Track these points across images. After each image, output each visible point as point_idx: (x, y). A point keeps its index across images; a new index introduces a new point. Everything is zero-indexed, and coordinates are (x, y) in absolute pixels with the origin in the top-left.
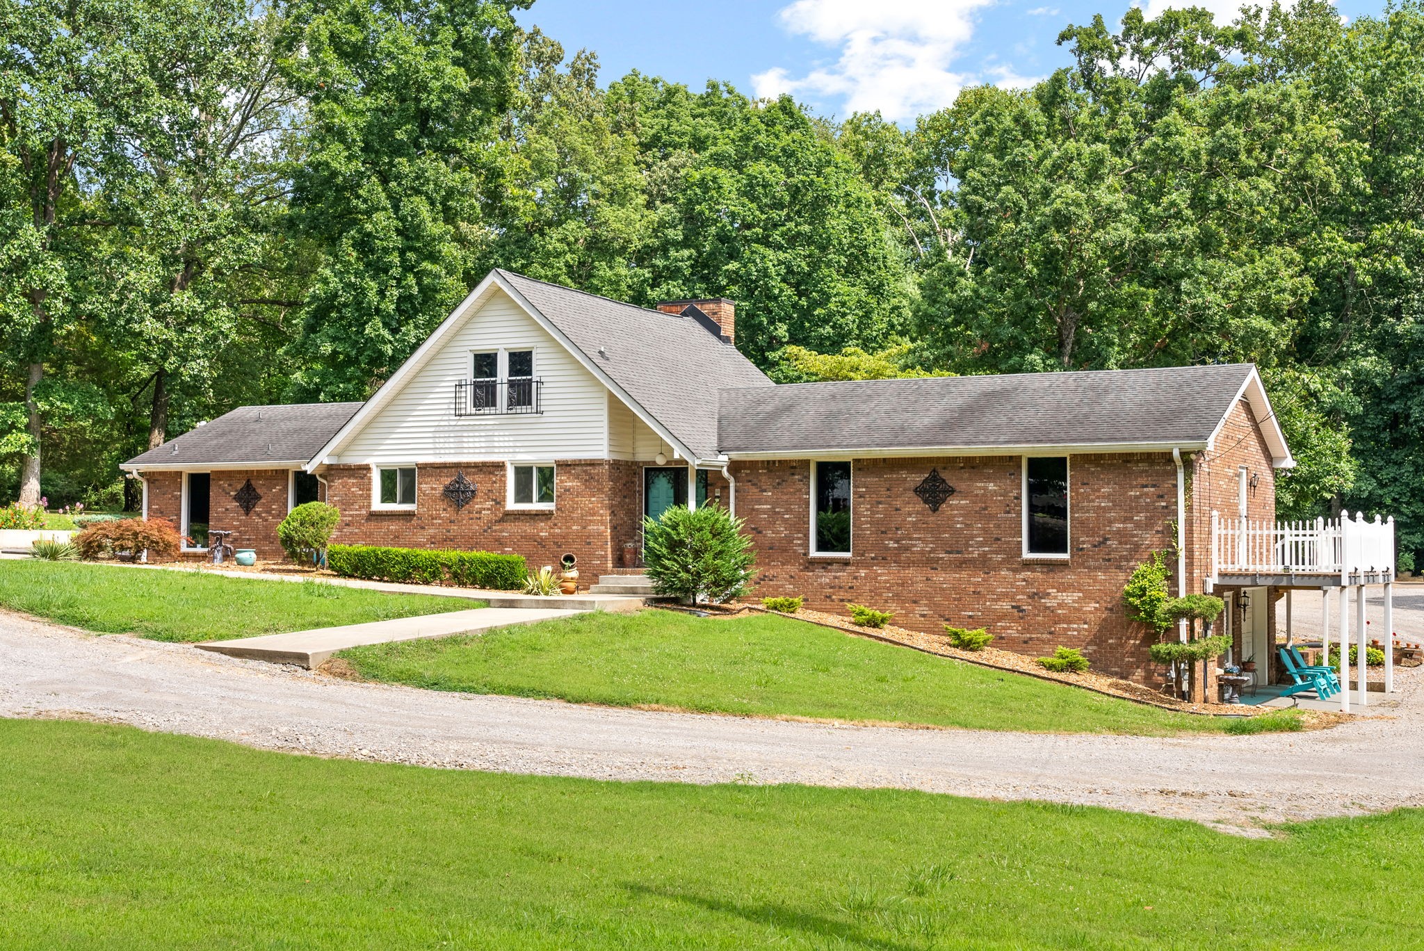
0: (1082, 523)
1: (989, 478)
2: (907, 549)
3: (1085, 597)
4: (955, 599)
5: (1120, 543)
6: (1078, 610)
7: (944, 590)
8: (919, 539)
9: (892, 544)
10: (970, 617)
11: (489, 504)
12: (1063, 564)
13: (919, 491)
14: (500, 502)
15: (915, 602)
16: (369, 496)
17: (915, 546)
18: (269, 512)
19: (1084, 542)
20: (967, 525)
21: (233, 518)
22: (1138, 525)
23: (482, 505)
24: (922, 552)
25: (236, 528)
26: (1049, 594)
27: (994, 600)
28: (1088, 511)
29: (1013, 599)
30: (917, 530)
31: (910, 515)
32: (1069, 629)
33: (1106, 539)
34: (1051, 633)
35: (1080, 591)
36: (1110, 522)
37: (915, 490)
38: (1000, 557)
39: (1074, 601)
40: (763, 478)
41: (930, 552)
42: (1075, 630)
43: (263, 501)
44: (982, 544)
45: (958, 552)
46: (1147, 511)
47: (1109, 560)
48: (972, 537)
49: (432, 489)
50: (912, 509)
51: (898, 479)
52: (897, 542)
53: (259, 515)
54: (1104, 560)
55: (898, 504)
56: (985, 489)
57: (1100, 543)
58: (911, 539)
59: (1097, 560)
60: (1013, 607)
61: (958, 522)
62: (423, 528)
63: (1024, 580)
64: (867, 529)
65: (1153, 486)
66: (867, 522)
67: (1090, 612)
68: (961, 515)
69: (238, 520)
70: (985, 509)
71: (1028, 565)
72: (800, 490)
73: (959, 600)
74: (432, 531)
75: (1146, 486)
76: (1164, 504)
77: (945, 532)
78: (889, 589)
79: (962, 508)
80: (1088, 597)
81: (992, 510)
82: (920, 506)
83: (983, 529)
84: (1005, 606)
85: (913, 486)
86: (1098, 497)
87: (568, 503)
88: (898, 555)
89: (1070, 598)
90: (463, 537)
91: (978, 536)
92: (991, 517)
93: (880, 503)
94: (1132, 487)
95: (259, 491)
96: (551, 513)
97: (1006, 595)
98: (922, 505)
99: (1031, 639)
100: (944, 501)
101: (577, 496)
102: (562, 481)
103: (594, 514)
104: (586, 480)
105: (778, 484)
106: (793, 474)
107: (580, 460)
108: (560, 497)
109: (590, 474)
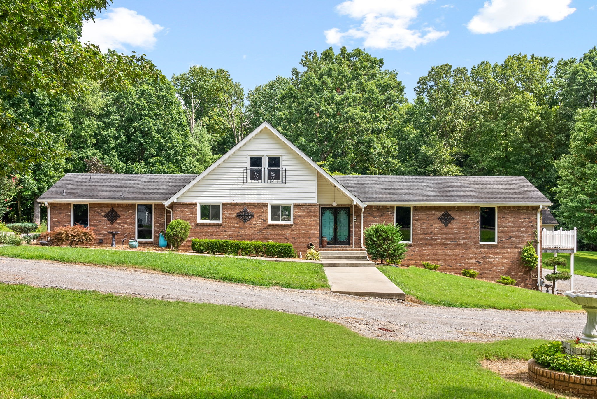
0: (502, 231)
1: (467, 215)
2: (435, 240)
3: (503, 258)
4: (454, 259)
5: (516, 238)
6: (500, 262)
7: (450, 255)
8: (440, 237)
9: (429, 239)
10: (460, 265)
11: (260, 221)
12: (495, 246)
13: (440, 219)
14: (265, 220)
15: (438, 260)
16: (196, 217)
17: (438, 239)
18: (125, 223)
19: (503, 238)
20: (458, 231)
21: (104, 226)
22: (522, 232)
23: (257, 222)
24: (441, 242)
25: (105, 230)
26: (490, 257)
27: (468, 259)
28: (504, 227)
29: (476, 259)
30: (439, 233)
31: (436, 227)
32: (497, 269)
33: (511, 237)
34: (490, 271)
35: (501, 255)
36: (513, 231)
37: (438, 219)
38: (471, 243)
39: (499, 259)
40: (375, 213)
41: (444, 242)
42: (499, 269)
43: (121, 218)
44: (464, 239)
45: (455, 242)
46: (526, 227)
47: (512, 244)
48: (461, 236)
49: (230, 214)
50: (437, 225)
51: (431, 214)
52: (431, 238)
53: (119, 224)
54: (510, 244)
55: (432, 223)
56: (466, 218)
57: (509, 239)
58: (437, 237)
59: (508, 245)
60: (476, 262)
61: (455, 231)
62: (225, 231)
63: (481, 252)
64: (418, 233)
65: (528, 218)
66: (419, 230)
67: (505, 263)
68: (456, 228)
69: (106, 226)
70: (466, 225)
71: (482, 246)
72: (391, 217)
73: (456, 259)
74: (230, 232)
75: (526, 218)
76: (532, 225)
77: (450, 234)
78: (428, 256)
79: (457, 225)
80: (504, 258)
81: (469, 226)
82: (440, 224)
83: (465, 233)
84: (474, 261)
85: (437, 217)
86: (508, 222)
87: (299, 221)
88: (431, 243)
89: (498, 258)
90: (246, 235)
91: (463, 235)
92: (468, 229)
93: (424, 223)
94: (520, 219)
95: (119, 213)
96: (291, 225)
97: (474, 257)
98: (441, 224)
99: (483, 273)
100: (450, 222)
101: (304, 218)
102: (296, 212)
103: (312, 226)
104: (308, 212)
105: (382, 215)
106: (388, 211)
107: (306, 204)
108: (294, 219)
109: (310, 210)
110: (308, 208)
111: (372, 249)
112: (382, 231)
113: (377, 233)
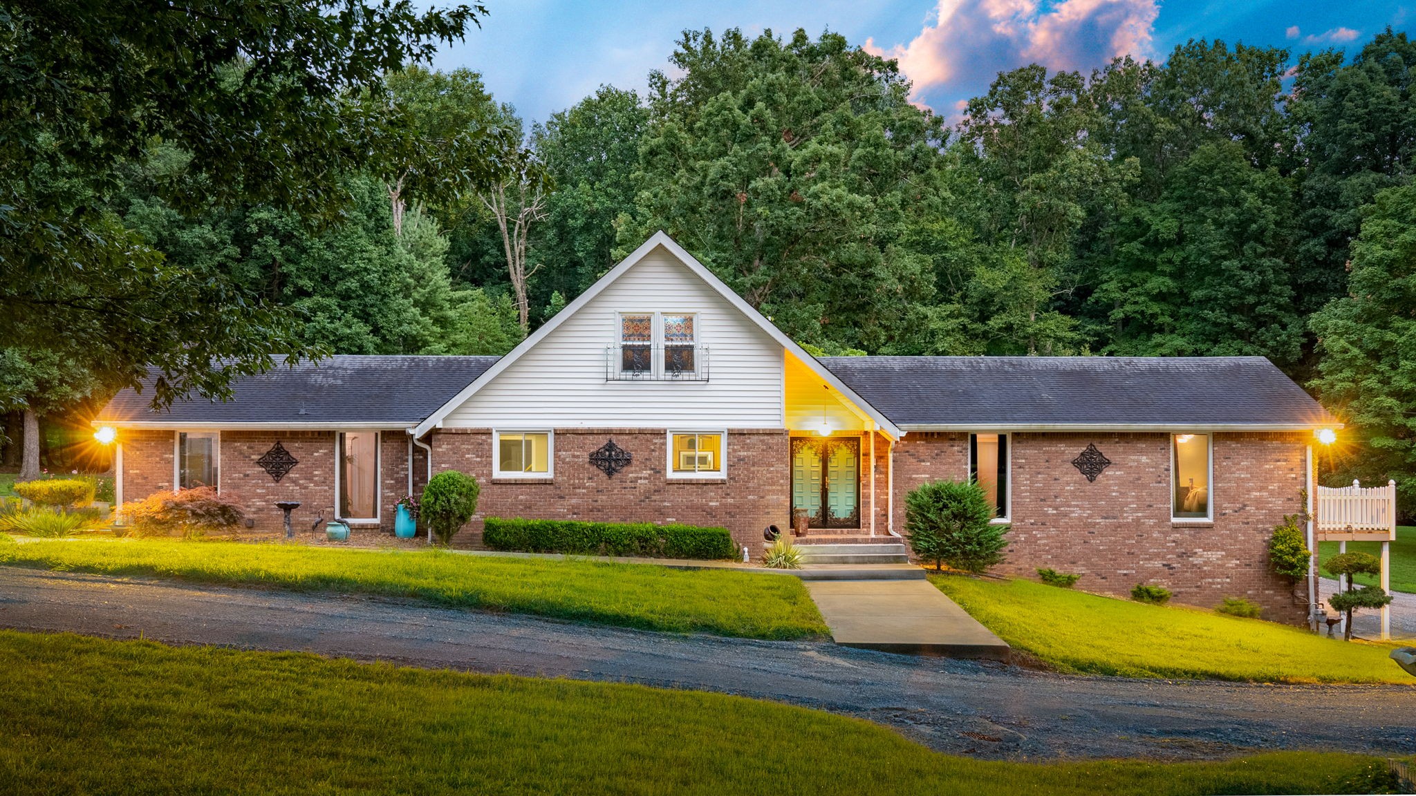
0: (1224, 491)
1: (1141, 452)
2: (1066, 515)
3: (1227, 556)
4: (1111, 560)
5: (1257, 509)
6: (1222, 566)
7: (1100, 551)
8: (1077, 506)
9: (1051, 511)
10: (1125, 575)
11: (646, 473)
12: (1209, 527)
13: (1078, 464)
14: (659, 471)
15: (1073, 563)
16: (491, 464)
17: (1073, 512)
18: (311, 480)
19: (1226, 508)
20: (1121, 493)
21: (257, 486)
22: (1272, 493)
23: (637, 475)
24: (1080, 518)
25: (261, 496)
26: (1196, 553)
27: (1146, 559)
28: (1230, 481)
29: (1163, 558)
30: (1075, 498)
31: (1068, 484)
32: (1214, 583)
33: (1245, 506)
34: (1197, 587)
35: (1223, 550)
36: (1249, 491)
37: (1073, 463)
38: (1152, 522)
39: (1218, 559)
40: (922, 449)
41: (1087, 518)
42: (1219, 583)
43: (299, 466)
44: (1136, 510)
45: (1114, 518)
46: (1279, 481)
47: (1248, 523)
48: (1127, 504)
49: (574, 456)
50: (1072, 479)
51: (1057, 452)
52: (1056, 509)
53: (295, 482)
54: (1243, 523)
55: (1057, 474)
56: (1138, 461)
57: (1240, 509)
58: (1069, 506)
59: (1238, 523)
60: (1164, 565)
61: (1114, 491)
62: (561, 497)
63: (1174, 541)
64: (1026, 497)
65: (1286, 461)
66: (1026, 491)
67: (1232, 568)
68: (1116, 485)
69: (263, 487)
70: (1139, 479)
71: (1176, 527)
72: (960, 461)
73: (1115, 560)
74: (574, 501)
75: (1279, 461)
76: (1294, 476)
77: (1101, 500)
78: (1048, 552)
79: (1118, 478)
80: (1230, 555)
81: (1145, 480)
82: (1078, 476)
83: (1137, 497)
84: (1158, 564)
85: (1071, 458)
86: (1238, 470)
87: (741, 472)
88: (1056, 521)
89: (1215, 556)
90: (613, 507)
91: (1133, 503)
92: (1144, 486)
93: (1039, 473)
94: (1267, 461)
95: (293, 454)
96: (723, 482)
97: (1157, 555)
98: (1080, 475)
99: (1180, 593)
100: (1100, 471)
101: (753, 465)
102: (734, 451)
103: (773, 484)
104: (763, 450)
105: (937, 455)
106: (952, 446)
107: (758, 430)
108: (730, 466)
109: (768, 444)
110: (762, 441)
111: (925, 541)
112: (950, 497)
113: (938, 502)
